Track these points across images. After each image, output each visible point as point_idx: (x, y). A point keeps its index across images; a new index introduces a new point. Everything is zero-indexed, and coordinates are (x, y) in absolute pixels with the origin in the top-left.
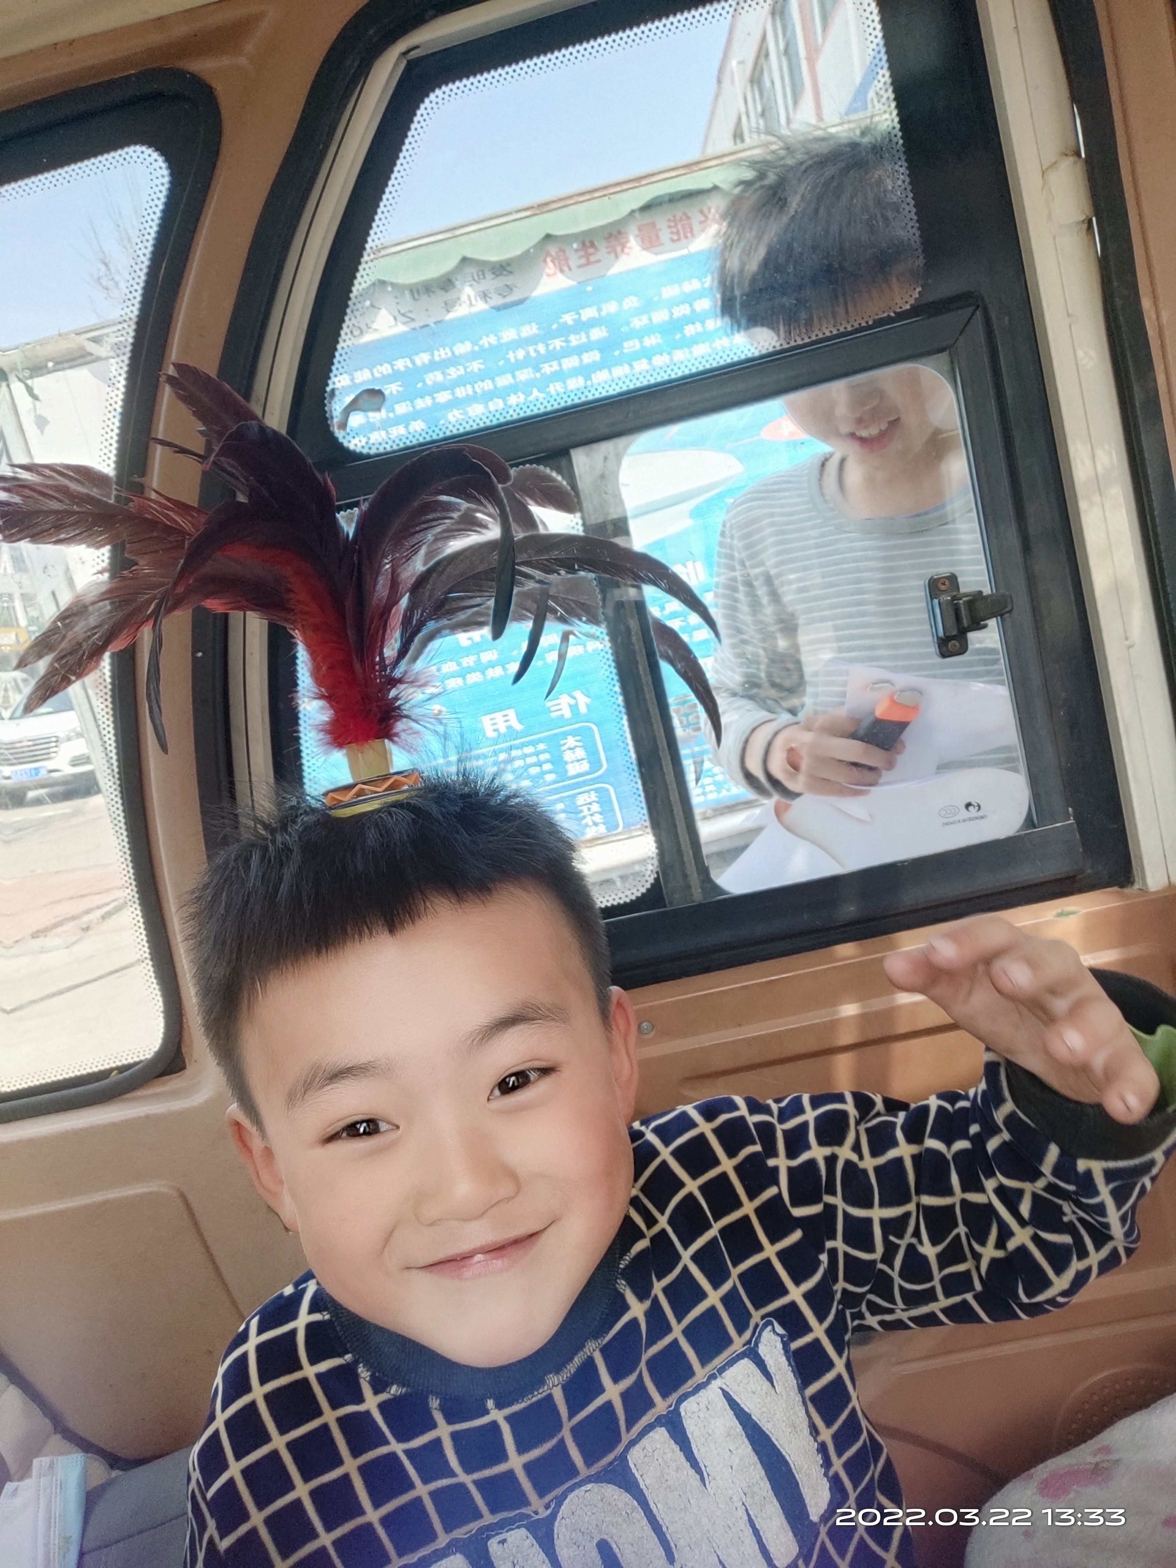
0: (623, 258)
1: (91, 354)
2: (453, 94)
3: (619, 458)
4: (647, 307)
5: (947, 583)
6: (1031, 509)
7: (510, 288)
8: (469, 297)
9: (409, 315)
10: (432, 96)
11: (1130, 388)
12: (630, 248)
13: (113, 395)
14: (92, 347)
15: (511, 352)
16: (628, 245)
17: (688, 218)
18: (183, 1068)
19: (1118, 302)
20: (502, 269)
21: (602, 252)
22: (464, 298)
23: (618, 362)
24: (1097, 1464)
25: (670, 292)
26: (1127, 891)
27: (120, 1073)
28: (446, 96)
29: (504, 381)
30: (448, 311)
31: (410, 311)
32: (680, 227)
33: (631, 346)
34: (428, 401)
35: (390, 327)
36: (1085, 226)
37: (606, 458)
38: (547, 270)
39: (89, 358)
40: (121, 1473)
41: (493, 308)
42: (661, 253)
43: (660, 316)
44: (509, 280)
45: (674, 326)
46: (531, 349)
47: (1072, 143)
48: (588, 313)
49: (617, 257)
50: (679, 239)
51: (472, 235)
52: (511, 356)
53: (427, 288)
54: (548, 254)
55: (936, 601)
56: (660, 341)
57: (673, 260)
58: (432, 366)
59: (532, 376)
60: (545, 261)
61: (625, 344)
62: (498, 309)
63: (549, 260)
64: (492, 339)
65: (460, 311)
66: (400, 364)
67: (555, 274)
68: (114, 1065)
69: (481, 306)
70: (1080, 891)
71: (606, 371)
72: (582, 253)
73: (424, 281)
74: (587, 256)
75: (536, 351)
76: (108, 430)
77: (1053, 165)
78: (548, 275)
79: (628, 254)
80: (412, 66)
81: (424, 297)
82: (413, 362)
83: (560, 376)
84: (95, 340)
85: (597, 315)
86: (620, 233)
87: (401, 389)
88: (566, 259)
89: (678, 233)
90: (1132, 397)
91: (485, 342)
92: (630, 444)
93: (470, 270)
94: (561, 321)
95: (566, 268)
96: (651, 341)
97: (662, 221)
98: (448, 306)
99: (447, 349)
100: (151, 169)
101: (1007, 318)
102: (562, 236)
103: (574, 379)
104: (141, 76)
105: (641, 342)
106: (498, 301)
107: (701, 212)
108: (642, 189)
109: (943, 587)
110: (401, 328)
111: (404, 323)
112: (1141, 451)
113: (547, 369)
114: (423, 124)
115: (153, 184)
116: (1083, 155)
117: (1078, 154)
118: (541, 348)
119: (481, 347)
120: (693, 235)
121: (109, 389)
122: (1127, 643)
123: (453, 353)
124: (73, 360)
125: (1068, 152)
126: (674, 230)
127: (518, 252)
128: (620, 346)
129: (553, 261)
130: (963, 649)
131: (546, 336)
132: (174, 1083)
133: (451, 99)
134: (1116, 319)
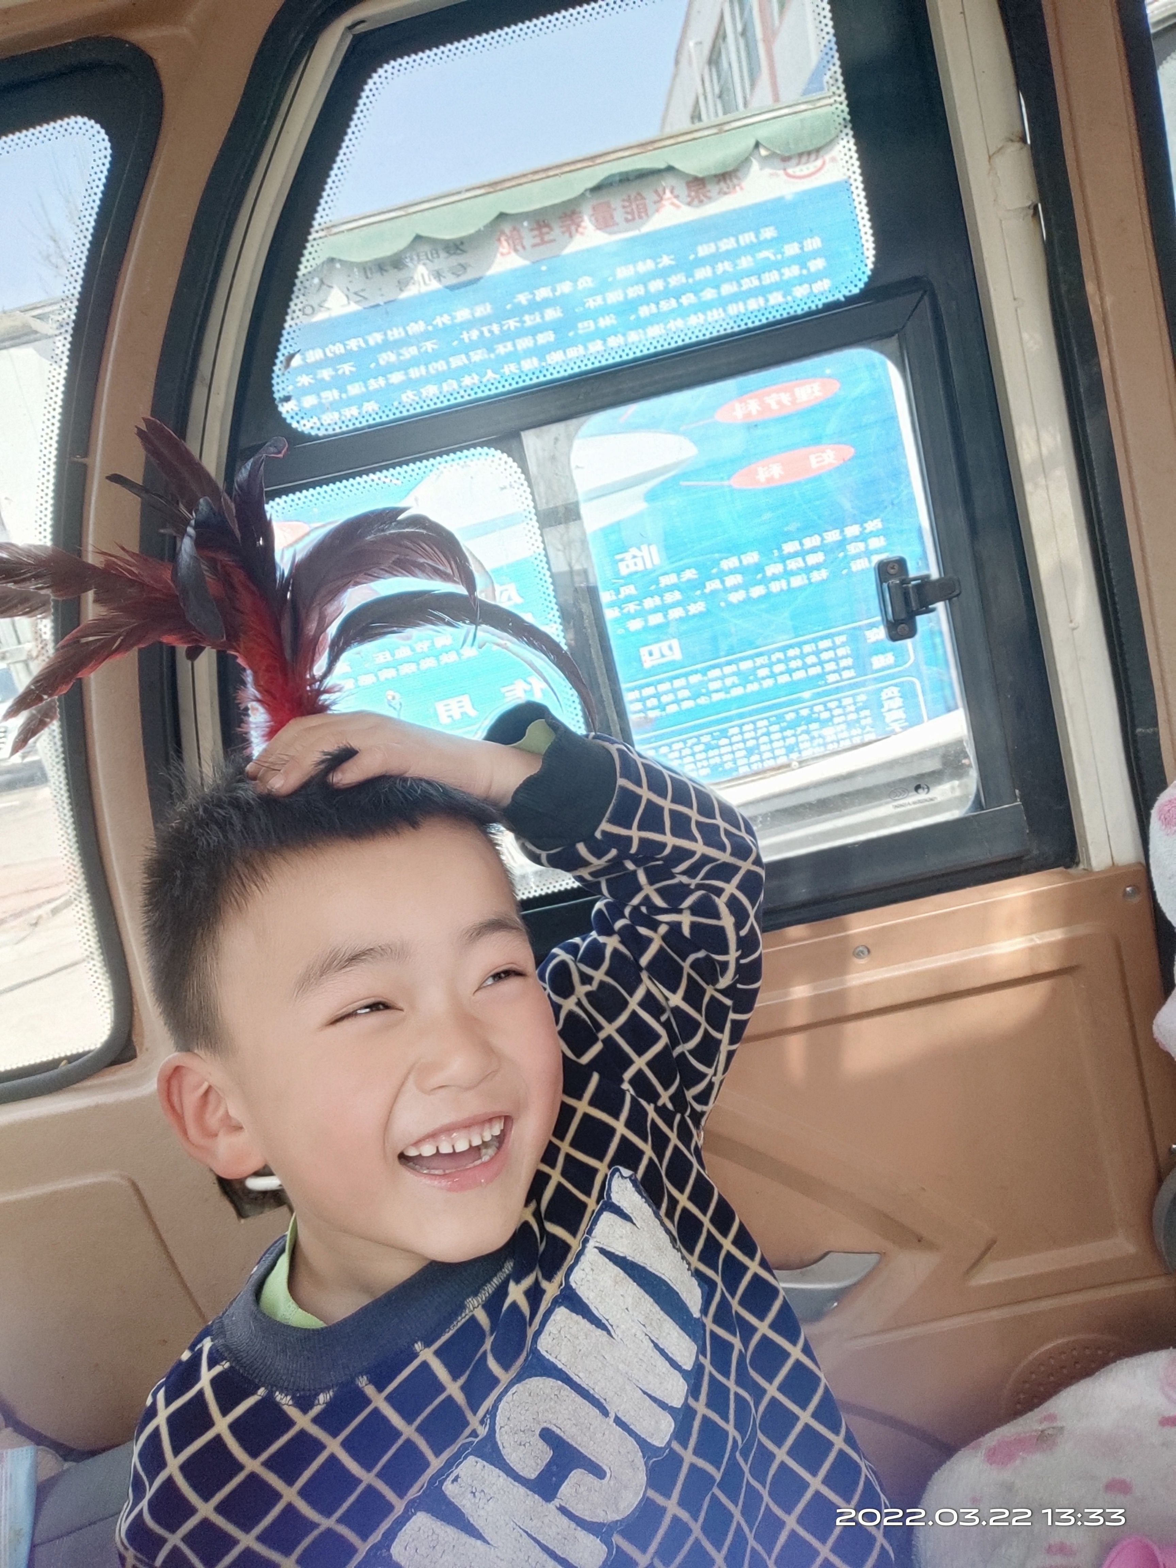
0: (578, 238)
1: (36, 332)
2: (402, 68)
3: (570, 439)
4: (603, 287)
5: (896, 567)
6: (978, 493)
7: (464, 267)
8: (423, 276)
9: (362, 294)
10: (381, 71)
11: (1075, 375)
12: (585, 228)
13: (55, 373)
14: (37, 325)
15: (465, 333)
16: (583, 224)
17: (643, 198)
18: (133, 1056)
19: (1064, 288)
20: (456, 247)
21: (557, 232)
22: (417, 277)
23: (573, 343)
24: (1042, 1431)
25: (624, 272)
26: (1072, 871)
27: (70, 1062)
28: (395, 71)
29: (458, 361)
30: (401, 290)
31: (363, 290)
32: (634, 206)
33: (586, 326)
34: (382, 381)
35: (343, 306)
36: (1031, 212)
37: (556, 439)
38: (501, 250)
39: (32, 337)
40: (74, 1464)
41: (447, 287)
42: (615, 233)
43: (614, 297)
44: (462, 259)
45: (630, 306)
46: (485, 330)
47: (1018, 128)
48: (543, 293)
49: (571, 236)
50: (634, 219)
51: (426, 213)
52: (465, 336)
53: (381, 266)
54: (503, 233)
55: (885, 585)
56: (614, 322)
57: (627, 240)
58: (386, 346)
59: (486, 356)
60: (499, 240)
61: (580, 325)
62: (452, 288)
63: (503, 239)
64: (446, 319)
65: (412, 291)
66: (353, 344)
67: (509, 253)
68: (63, 1055)
69: (435, 285)
70: (1027, 872)
71: (561, 352)
72: (536, 233)
73: (376, 260)
74: (541, 235)
75: (490, 331)
76: (50, 409)
77: (1000, 150)
78: (502, 254)
79: (582, 234)
80: (358, 40)
81: (377, 276)
82: (366, 342)
83: (514, 357)
84: (38, 317)
85: (551, 295)
86: (574, 212)
87: (354, 369)
88: (521, 238)
89: (632, 213)
90: (1076, 381)
91: (438, 321)
92: (582, 424)
93: (425, 248)
94: (516, 301)
95: (519, 248)
96: (606, 322)
97: (616, 202)
98: (402, 285)
99: (401, 329)
100: (94, 140)
101: (954, 303)
102: (517, 214)
103: (529, 360)
104: (81, 44)
105: (596, 323)
106: (452, 280)
107: (656, 192)
108: (597, 167)
109: (892, 571)
110: (354, 307)
111: (357, 302)
112: (1085, 436)
113: (502, 349)
114: (372, 98)
115: (96, 156)
116: (1029, 142)
117: (1024, 140)
118: (495, 328)
119: (435, 327)
120: (647, 215)
121: (51, 368)
122: (1072, 625)
123: (406, 332)
124: (18, 337)
125: (1014, 138)
126: (629, 210)
127: (472, 231)
128: (574, 327)
129: (507, 240)
130: (911, 633)
131: (500, 316)
132: (124, 1072)
133: (401, 73)
134: (1061, 306)
